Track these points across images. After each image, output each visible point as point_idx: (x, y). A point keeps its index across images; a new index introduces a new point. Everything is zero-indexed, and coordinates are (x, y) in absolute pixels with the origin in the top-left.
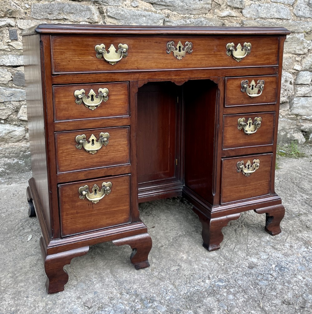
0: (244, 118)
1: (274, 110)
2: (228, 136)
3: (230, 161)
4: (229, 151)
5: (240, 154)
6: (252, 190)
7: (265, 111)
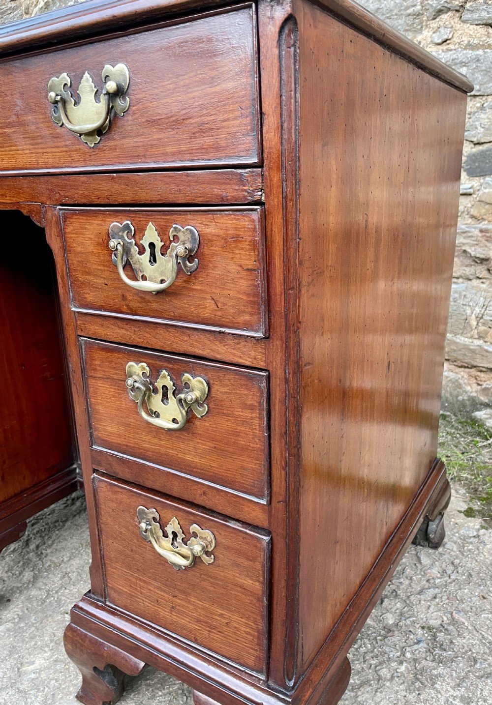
0: (145, 365)
1: (262, 365)
2: (101, 409)
3: (116, 492)
4: (110, 458)
5: (149, 484)
6: (198, 621)
7: (219, 357)
